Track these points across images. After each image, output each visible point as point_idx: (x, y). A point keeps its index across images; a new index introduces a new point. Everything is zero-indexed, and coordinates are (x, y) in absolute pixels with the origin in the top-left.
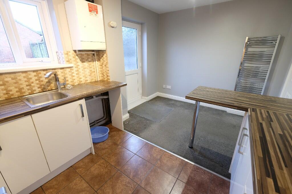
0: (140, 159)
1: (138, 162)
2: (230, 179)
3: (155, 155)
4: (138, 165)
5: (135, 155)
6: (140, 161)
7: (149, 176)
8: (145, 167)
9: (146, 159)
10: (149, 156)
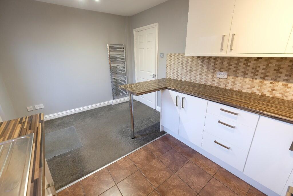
0: (126, 180)
1: (129, 183)
2: (166, 133)
3: (128, 165)
4: (133, 184)
5: (117, 185)
6: (128, 182)
7: (149, 177)
8: (137, 179)
9: (129, 174)
10: (127, 171)
